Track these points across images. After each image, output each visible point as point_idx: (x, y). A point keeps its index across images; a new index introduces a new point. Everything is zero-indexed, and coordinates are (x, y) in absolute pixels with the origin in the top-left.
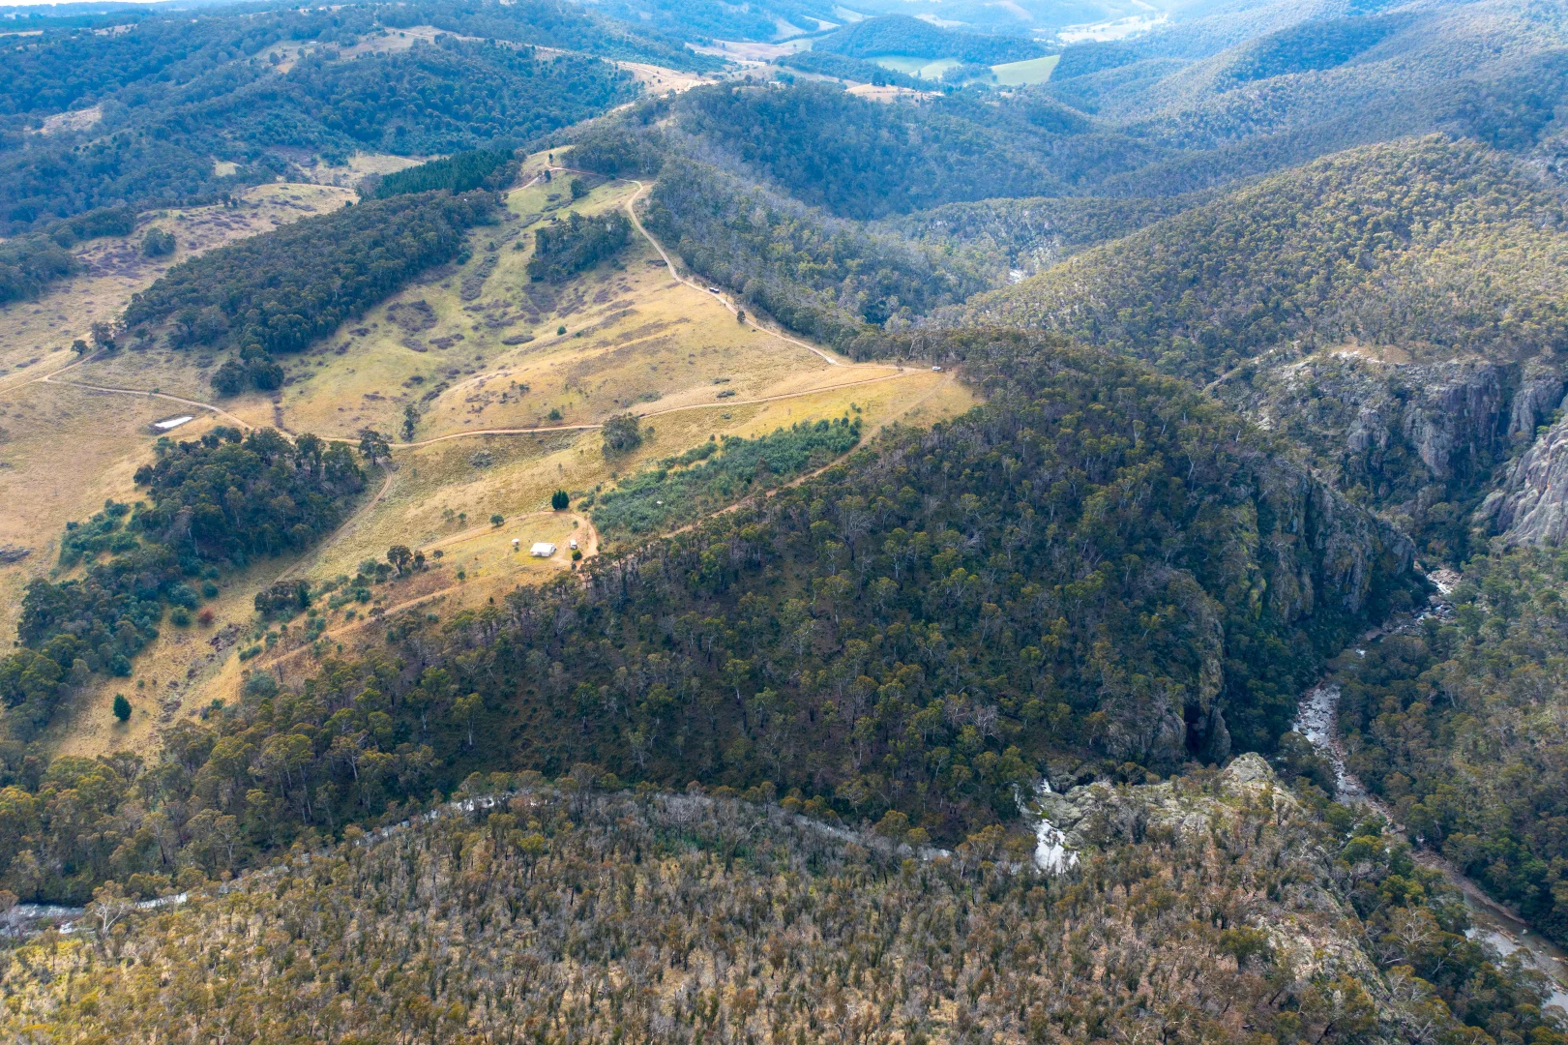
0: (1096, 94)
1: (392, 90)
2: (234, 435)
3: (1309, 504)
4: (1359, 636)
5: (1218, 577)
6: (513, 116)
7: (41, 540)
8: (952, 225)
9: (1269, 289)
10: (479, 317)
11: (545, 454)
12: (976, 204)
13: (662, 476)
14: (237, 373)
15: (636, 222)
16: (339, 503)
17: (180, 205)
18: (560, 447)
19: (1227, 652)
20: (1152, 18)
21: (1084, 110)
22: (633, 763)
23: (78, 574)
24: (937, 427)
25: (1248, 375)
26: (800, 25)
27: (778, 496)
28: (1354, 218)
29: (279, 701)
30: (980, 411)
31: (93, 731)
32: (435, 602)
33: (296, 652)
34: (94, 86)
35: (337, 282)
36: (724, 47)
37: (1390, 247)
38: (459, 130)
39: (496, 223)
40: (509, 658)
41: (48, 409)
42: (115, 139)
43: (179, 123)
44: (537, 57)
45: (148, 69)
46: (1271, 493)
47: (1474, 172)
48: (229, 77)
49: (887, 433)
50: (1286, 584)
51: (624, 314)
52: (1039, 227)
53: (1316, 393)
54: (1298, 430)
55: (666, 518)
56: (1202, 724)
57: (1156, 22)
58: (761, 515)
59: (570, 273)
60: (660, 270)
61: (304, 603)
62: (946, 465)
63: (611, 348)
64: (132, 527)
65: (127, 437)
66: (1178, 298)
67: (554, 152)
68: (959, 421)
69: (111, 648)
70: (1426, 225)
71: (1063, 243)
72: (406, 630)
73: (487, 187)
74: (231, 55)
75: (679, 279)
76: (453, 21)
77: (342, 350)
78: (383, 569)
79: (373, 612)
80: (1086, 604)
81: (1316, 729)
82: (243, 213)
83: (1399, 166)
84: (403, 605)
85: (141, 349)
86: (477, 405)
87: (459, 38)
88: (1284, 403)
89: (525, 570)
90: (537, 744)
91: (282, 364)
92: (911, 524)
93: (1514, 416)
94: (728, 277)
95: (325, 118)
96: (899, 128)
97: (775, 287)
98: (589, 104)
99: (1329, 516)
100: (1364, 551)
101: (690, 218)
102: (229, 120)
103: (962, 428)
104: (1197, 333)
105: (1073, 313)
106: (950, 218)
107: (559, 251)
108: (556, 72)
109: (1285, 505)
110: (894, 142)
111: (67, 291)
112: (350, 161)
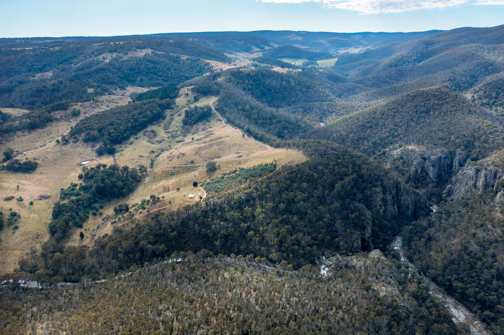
0: (348, 70)
1: (139, 68)
2: (104, 166)
3: (397, 187)
4: (411, 223)
5: (371, 206)
6: (174, 76)
7: (54, 193)
8: (304, 110)
9: (391, 130)
10: (169, 135)
11: (190, 172)
12: (311, 104)
13: (223, 178)
14: (103, 149)
15: (213, 109)
16: (134, 184)
17: (81, 102)
18: (194, 170)
19: (373, 225)
20: (367, 46)
21: (344, 75)
22: (216, 250)
23: (66, 201)
24: (297, 166)
25: (384, 153)
26: (259, 48)
27: (254, 183)
28: (415, 110)
29: (123, 234)
30: (308, 161)
31: (75, 241)
32: (163, 209)
33: (127, 222)
34: (49, 65)
35: (130, 124)
36: (236, 54)
37: (424, 118)
38: (158, 80)
39: (173, 108)
40: (184, 224)
41: (51, 158)
42: (58, 81)
43: (77, 77)
44: (181, 58)
45: (65, 60)
46: (386, 184)
47: (448, 98)
48: (91, 63)
49: (283, 167)
50: (390, 208)
51: (211, 134)
52: (329, 111)
53: (402, 158)
54: (397, 168)
55: (224, 188)
56: (366, 244)
57: (368, 48)
58: (250, 188)
59: (194, 123)
60: (220, 122)
61: (127, 210)
62: (299, 175)
63: (207, 144)
64: (79, 189)
65: (73, 166)
66: (366, 131)
67: (188, 88)
68: (302, 164)
69: (78, 220)
70: (434, 112)
71: (336, 115)
72: (157, 216)
73: (170, 98)
74: (91, 57)
75: (225, 125)
76: (156, 47)
77: (131, 143)
78: (148, 201)
79: (148, 211)
80: (335, 212)
81: (397, 246)
82: (98, 104)
83: (428, 96)
84: (155, 210)
85: (75, 142)
86: (170, 159)
87: (158, 52)
88: (394, 161)
89: (187, 201)
90: (191, 245)
91: (115, 147)
92: (289, 190)
93: (454, 165)
94: (240, 125)
95: (119, 76)
96: (288, 81)
97: (253, 128)
98: (197, 72)
99: (402, 190)
100: (412, 200)
101: (228, 107)
102: (91, 76)
103: (303, 166)
104: (371, 142)
105: (337, 135)
106: (303, 108)
107: (191, 117)
108: (187, 63)
109: (390, 187)
110: (287, 85)
111: (51, 126)
112: (127, 88)
